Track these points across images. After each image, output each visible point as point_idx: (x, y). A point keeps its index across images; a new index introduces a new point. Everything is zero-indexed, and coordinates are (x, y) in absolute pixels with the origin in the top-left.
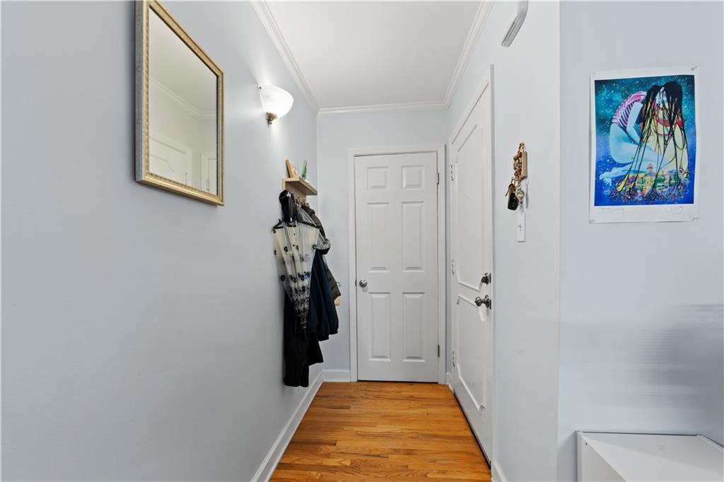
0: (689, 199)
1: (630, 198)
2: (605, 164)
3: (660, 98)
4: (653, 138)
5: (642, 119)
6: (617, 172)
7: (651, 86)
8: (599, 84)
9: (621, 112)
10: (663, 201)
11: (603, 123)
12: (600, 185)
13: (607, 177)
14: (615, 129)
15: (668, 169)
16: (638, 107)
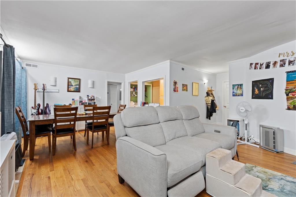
0: (242, 96)
1: (236, 95)
2: (233, 92)
3: (239, 86)
4: (238, 90)
5: (237, 88)
6: (234, 93)
7: (238, 85)
8: (233, 85)
9: (235, 88)
10: (240, 96)
11: (233, 89)
12: (233, 94)
13: (234, 94)
14: (234, 89)
15: (240, 93)
16: (237, 87)
